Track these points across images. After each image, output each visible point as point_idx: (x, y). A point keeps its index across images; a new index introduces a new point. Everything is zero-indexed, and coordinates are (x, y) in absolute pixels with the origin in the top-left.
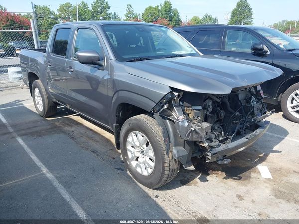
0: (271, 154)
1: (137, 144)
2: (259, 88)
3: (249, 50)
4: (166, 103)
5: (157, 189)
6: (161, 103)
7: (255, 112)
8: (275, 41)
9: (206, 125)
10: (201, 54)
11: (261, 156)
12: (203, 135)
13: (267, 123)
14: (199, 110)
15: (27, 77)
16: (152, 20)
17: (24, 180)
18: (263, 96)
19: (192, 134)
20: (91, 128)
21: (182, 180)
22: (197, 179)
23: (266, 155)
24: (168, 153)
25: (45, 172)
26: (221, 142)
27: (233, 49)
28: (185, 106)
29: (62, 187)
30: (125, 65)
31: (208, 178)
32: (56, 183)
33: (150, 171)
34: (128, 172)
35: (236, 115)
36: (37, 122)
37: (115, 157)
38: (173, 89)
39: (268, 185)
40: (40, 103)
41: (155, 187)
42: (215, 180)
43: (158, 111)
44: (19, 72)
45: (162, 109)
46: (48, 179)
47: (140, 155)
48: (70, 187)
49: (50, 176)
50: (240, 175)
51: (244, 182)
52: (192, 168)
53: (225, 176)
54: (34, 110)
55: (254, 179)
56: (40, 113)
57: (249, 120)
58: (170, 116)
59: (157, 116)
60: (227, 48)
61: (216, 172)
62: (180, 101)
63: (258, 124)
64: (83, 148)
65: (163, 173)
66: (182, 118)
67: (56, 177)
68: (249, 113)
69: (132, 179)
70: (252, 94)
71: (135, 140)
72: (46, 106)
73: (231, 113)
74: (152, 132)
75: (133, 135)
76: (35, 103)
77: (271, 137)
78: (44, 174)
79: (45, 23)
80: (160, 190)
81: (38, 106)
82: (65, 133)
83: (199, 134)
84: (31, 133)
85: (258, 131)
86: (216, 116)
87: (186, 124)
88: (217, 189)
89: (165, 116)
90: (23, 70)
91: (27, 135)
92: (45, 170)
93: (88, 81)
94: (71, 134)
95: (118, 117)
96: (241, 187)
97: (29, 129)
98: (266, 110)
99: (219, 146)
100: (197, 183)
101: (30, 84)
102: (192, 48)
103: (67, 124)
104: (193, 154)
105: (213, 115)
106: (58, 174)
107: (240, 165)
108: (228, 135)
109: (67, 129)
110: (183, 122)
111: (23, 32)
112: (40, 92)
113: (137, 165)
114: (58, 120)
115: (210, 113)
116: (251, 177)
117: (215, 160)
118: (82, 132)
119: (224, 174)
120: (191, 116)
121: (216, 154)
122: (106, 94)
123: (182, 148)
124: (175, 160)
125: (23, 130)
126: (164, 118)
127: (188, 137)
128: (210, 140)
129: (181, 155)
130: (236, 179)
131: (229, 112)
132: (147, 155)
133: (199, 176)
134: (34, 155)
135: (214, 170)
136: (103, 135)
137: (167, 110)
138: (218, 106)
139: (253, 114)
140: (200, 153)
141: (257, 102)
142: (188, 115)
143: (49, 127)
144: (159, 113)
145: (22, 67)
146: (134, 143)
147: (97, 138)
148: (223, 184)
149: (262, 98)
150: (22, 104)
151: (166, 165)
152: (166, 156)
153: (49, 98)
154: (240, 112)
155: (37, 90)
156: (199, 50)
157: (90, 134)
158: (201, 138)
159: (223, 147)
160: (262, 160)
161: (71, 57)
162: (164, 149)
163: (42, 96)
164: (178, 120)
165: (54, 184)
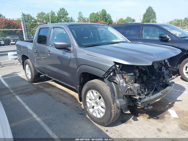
0: (176, 103)
1: (93, 98)
2: (166, 61)
3: (158, 38)
4: (112, 72)
5: (107, 126)
6: (109, 72)
7: (165, 76)
8: (173, 32)
9: (137, 85)
10: (129, 41)
11: (170, 103)
12: (135, 91)
13: (173, 83)
14: (132, 76)
15: (21, 58)
16: (95, 21)
17: (23, 122)
18: (169, 66)
19: (128, 91)
20: (61, 89)
21: (122, 120)
22: (131, 119)
23: (173, 103)
24: (114, 103)
25: (35, 117)
26: (146, 95)
27: (148, 38)
28: (123, 74)
29: (47, 126)
30: (84, 49)
31: (138, 118)
32: (43, 124)
33: (102, 115)
34: (87, 116)
35: (153, 78)
36: (27, 85)
37: (78, 106)
38: (116, 63)
39: (176, 122)
40: (29, 74)
41: (105, 125)
42: (142, 119)
43: (107, 77)
44: (15, 55)
45: (109, 76)
46: (37, 122)
47: (95, 105)
48: (52, 126)
49: (38, 119)
50: (158, 116)
51: (161, 120)
52: (129, 112)
53: (149, 117)
54: (25, 78)
55: (167, 118)
56: (29, 80)
57: (161, 81)
58: (114, 80)
59: (106, 80)
60: (144, 37)
61: (143, 114)
62: (120, 70)
63: (167, 83)
64: (57, 101)
65: (111, 116)
66: (122, 81)
67: (43, 120)
68: (162, 77)
69: (90, 120)
70: (162, 65)
71: (92, 96)
72: (33, 75)
73: (150, 77)
74: (103, 90)
75: (91, 92)
76: (26, 74)
77: (175, 91)
78: (34, 118)
79: (28, 25)
80: (108, 127)
81: (28, 75)
82: (45, 92)
83: (133, 90)
84: (24, 93)
85: (168, 88)
86: (141, 79)
87: (125, 85)
88: (144, 125)
89: (111, 80)
90: (18, 54)
91: (22, 94)
92: (35, 116)
93: (59, 59)
94: (49, 92)
95: (81, 81)
96: (160, 124)
97: (23, 90)
98: (172, 75)
99: (145, 98)
100: (131, 122)
101: (22, 62)
102: (123, 38)
103: (47, 87)
104: (129, 103)
105: (139, 79)
106: (43, 118)
107: (157, 110)
108: (150, 91)
109: (46, 89)
110: (122, 83)
111: (15, 30)
112: (29, 67)
113: (93, 111)
114: (41, 84)
115: (138, 77)
116: (165, 117)
117: (143, 107)
118: (56, 91)
119: (148, 116)
120: (127, 80)
121: (144, 103)
122: (73, 67)
123: (122, 100)
124: (118, 107)
125: (19, 91)
126: (110, 81)
127: (126, 93)
128: (139, 94)
129: (122, 104)
130: (156, 119)
131: (149, 77)
132: (99, 104)
133: (132, 117)
134: (27, 106)
135: (141, 113)
136: (69, 93)
137: (113, 76)
138: (142, 73)
139: (164, 77)
140: (133, 103)
141: (166, 70)
142: (125, 79)
143: (35, 89)
144: (107, 78)
145: (17, 52)
146: (91, 97)
147: (65, 95)
148: (148, 122)
149: (169, 68)
150: (17, 75)
151: (112, 111)
152: (112, 105)
153: (35, 70)
154: (156, 76)
155: (27, 66)
156: (127, 38)
157: (62, 93)
158: (135, 93)
159: (147, 99)
160: (171, 106)
161: (49, 45)
162: (111, 101)
163: (31, 69)
164: (119, 82)
165: (42, 124)
